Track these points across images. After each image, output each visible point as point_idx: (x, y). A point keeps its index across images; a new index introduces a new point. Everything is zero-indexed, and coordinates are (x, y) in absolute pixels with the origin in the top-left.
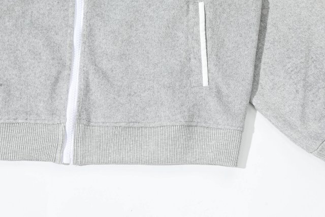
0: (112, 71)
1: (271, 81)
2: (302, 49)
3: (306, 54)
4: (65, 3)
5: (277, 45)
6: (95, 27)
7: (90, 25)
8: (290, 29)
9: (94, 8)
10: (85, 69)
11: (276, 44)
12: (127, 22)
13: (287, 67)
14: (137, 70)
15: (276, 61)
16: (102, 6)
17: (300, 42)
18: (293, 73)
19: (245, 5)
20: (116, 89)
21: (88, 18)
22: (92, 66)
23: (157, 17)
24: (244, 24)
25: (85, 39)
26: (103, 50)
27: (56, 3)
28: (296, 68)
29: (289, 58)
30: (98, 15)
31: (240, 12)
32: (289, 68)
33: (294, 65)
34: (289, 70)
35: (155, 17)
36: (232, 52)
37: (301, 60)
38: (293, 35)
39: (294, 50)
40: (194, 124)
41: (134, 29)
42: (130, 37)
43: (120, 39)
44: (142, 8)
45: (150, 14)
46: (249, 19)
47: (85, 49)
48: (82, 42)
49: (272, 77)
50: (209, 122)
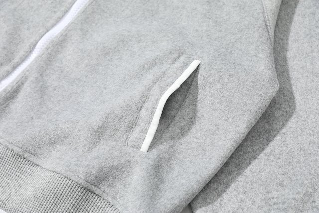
0: (55, 90)
1: (237, 201)
2: (305, 182)
3: (307, 191)
4: (58, 6)
5: (273, 161)
6: (71, 40)
7: (66, 35)
8: (301, 149)
9: (83, 22)
10: (28, 73)
11: (272, 157)
12: (104, 48)
13: (270, 195)
14: (80, 100)
15: (260, 179)
16: (94, 25)
17: (306, 172)
18: (275, 206)
19: (251, 84)
20: (42, 110)
21: (69, 28)
22: (36, 74)
23: (139, 55)
24: (239, 106)
25: (51, 46)
26: (62, 66)
27: (50, 2)
28: (284, 203)
29: (280, 184)
30: (81, 30)
31: (240, 90)
32: (273, 198)
33: (283, 197)
34: (273, 201)
35: (137, 54)
36: (204, 135)
37: (296, 196)
38: (302, 159)
39: (293, 178)
40: (98, 191)
41: (108, 58)
42: (98, 65)
43: (86, 61)
44: (130, 41)
45: (135, 50)
46: (248, 102)
47: (43, 54)
48: (46, 46)
49: (242, 197)
50: (119, 200)
